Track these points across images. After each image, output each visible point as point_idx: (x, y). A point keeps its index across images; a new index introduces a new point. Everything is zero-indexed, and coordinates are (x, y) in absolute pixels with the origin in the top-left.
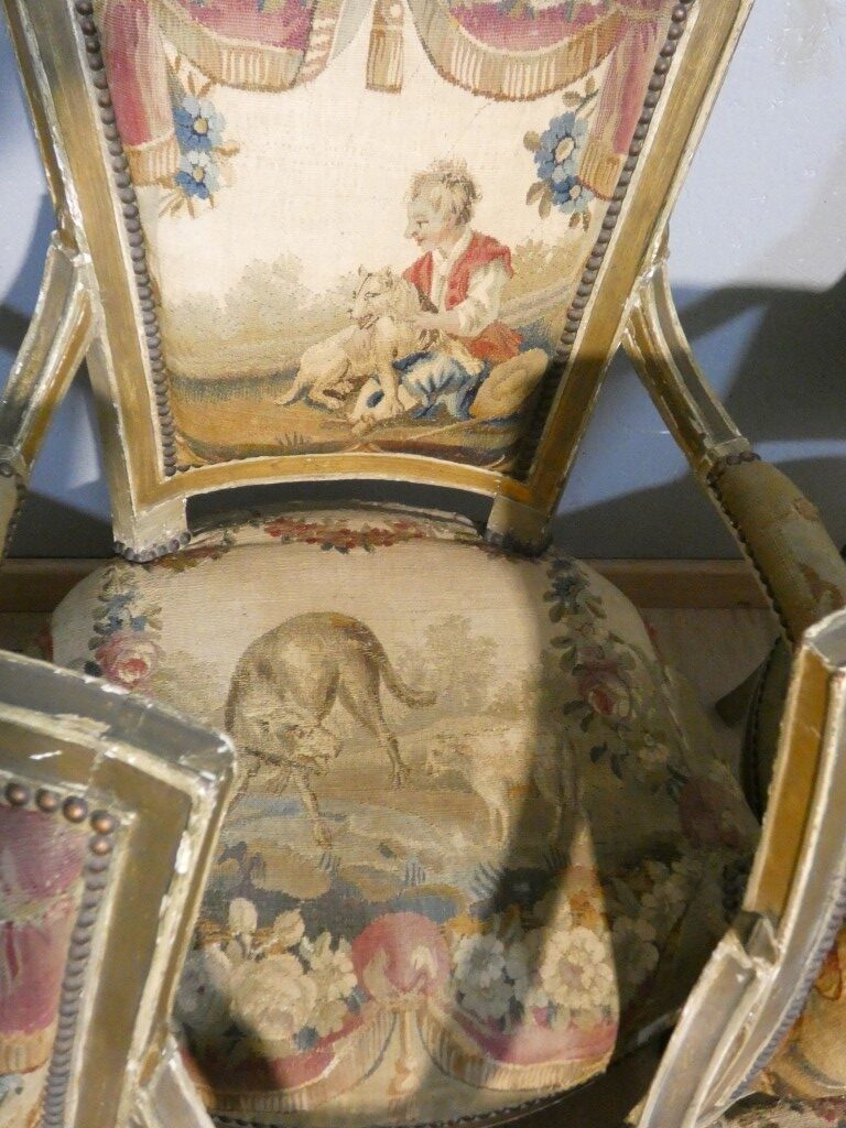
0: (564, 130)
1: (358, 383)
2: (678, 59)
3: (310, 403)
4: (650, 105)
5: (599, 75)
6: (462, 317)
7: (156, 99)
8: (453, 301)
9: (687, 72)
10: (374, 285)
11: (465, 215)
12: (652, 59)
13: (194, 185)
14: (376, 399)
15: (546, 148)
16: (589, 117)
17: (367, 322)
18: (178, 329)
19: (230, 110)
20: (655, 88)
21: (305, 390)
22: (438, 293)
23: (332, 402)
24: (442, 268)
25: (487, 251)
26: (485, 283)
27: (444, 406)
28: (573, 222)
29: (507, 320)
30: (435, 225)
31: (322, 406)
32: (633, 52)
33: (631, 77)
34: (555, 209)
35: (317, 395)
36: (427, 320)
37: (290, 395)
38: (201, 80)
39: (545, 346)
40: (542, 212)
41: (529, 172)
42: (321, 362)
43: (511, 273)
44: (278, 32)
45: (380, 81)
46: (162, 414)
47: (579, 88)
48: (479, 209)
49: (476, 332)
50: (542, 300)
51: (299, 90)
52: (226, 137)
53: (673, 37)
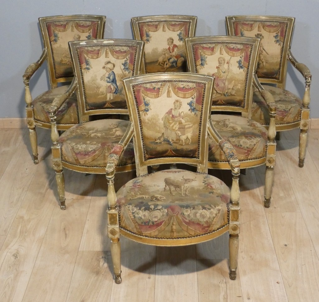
0: (180, 33)
1: (165, 62)
2: (190, 27)
3: (160, 65)
4: (189, 32)
5: (183, 28)
6: (174, 54)
7: (144, 32)
8: (173, 52)
9: (192, 28)
10: (165, 50)
11: (172, 42)
12: (188, 27)
13: (148, 40)
14: (167, 64)
15: (179, 35)
16: (183, 32)
17: (165, 54)
18: (147, 56)
19: (151, 33)
20: (189, 30)
21: (159, 63)
22: (171, 51)
23: (162, 65)
24: (171, 48)
25: (175, 46)
26: (176, 50)
27: (174, 65)
28: (183, 42)
29: (179, 53)
30: (170, 44)
31: (161, 65)
32: (186, 27)
33: (186, 28)
34: (181, 41)
35: (161, 64)
36: (170, 54)
37: (158, 64)
38: (148, 31)
39: (183, 57)
40: (180, 41)
41: (178, 38)
42: (161, 59)
43: (178, 48)
44: (155, 27)
45: (164, 31)
46: (146, 70)
47: (181, 30)
48: (174, 42)
49: (176, 55)
50: (181, 51)
51: (157, 32)
52: (151, 36)
53: (190, 26)
